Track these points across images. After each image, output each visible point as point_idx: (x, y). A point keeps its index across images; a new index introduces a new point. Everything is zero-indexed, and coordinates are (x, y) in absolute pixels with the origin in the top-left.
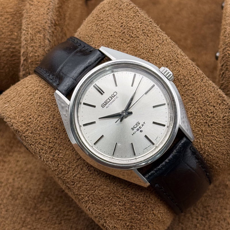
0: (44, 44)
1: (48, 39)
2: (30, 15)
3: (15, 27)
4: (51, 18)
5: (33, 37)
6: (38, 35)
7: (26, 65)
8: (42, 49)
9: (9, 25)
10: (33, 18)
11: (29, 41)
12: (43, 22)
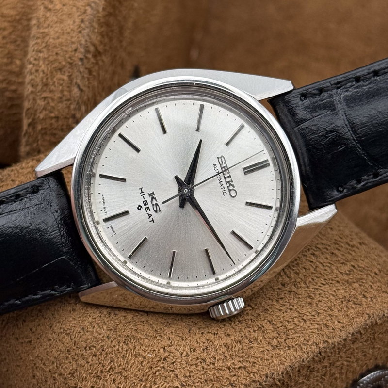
0: (70, 95)
1: (78, 86)
2: (44, 33)
3: (16, 48)
4: (86, 41)
5: (47, 79)
6: (59, 75)
7: (32, 134)
8: (65, 106)
9: (7, 43)
10: (50, 39)
11: (39, 88)
12: (70, 49)
